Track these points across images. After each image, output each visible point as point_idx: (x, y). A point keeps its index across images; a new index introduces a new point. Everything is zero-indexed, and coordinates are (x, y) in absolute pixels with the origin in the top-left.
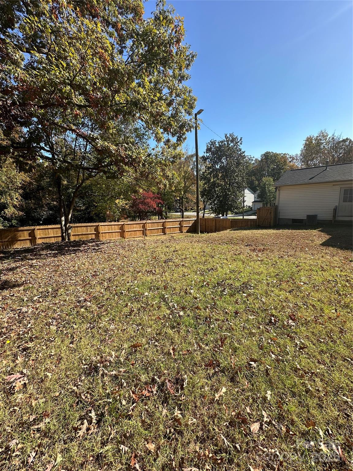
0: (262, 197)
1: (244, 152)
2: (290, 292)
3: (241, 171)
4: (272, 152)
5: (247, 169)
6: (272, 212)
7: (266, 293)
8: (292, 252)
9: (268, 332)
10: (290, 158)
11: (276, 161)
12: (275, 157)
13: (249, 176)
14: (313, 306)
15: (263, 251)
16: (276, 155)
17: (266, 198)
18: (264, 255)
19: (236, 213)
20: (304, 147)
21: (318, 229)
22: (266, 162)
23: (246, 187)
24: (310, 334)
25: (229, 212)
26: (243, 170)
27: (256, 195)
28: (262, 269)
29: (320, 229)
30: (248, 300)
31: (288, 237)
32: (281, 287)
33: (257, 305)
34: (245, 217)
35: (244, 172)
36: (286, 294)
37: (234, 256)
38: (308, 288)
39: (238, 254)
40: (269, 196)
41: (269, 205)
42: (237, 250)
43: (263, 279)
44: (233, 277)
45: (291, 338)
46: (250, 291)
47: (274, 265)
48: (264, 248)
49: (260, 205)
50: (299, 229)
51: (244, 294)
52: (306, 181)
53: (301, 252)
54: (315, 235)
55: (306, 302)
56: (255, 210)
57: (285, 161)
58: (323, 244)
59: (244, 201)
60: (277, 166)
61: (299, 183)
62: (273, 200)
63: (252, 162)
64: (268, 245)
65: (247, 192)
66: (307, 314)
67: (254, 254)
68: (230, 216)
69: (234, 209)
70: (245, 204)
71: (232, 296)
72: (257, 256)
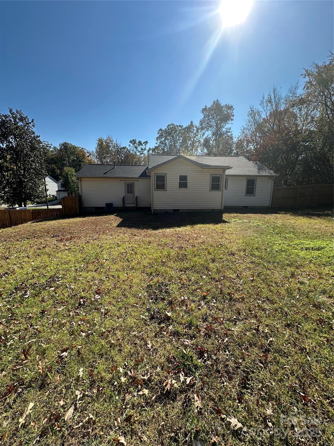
0: (65, 186)
1: (38, 137)
2: (96, 271)
3: (38, 157)
4: (71, 144)
5: (46, 156)
6: (77, 201)
7: (75, 279)
8: (96, 236)
9: (78, 315)
10: (88, 153)
11: (76, 153)
12: (75, 149)
13: (49, 163)
14: (113, 276)
15: (70, 240)
16: (75, 148)
17: (70, 188)
18: (72, 243)
19: (38, 203)
20: (98, 146)
21: (114, 214)
22: (66, 152)
23: (46, 175)
24: (111, 300)
25: (29, 202)
26: (41, 156)
27: (60, 184)
28: (71, 257)
29: (116, 214)
30: (56, 293)
31: (93, 223)
32: (88, 269)
33: (66, 295)
34: (50, 207)
35: (42, 159)
36: (93, 274)
37: (38, 251)
38: (109, 263)
39: (43, 248)
40: (73, 185)
41: (74, 195)
42: (41, 243)
43: (71, 267)
44: (37, 274)
45: (97, 310)
46: (58, 283)
47: (81, 251)
48: (71, 237)
49: (65, 194)
50: (101, 216)
51: (51, 289)
52: (102, 175)
53: (103, 234)
54: (112, 220)
55: (108, 275)
56: (60, 200)
57: (84, 155)
58: (119, 226)
59: (46, 190)
60: (77, 158)
61: (96, 176)
62: (77, 190)
63: (51, 150)
64: (76, 233)
65: (48, 180)
66: (108, 284)
67: (61, 245)
68: (30, 206)
69: (34, 199)
70: (48, 193)
71: (36, 296)
72: (64, 245)
